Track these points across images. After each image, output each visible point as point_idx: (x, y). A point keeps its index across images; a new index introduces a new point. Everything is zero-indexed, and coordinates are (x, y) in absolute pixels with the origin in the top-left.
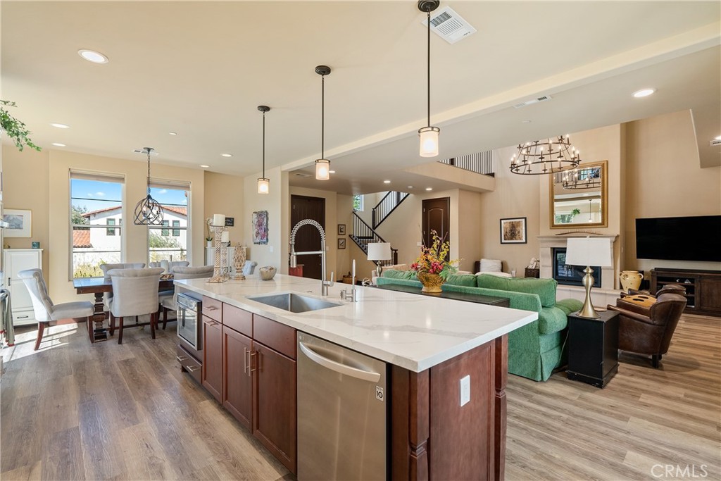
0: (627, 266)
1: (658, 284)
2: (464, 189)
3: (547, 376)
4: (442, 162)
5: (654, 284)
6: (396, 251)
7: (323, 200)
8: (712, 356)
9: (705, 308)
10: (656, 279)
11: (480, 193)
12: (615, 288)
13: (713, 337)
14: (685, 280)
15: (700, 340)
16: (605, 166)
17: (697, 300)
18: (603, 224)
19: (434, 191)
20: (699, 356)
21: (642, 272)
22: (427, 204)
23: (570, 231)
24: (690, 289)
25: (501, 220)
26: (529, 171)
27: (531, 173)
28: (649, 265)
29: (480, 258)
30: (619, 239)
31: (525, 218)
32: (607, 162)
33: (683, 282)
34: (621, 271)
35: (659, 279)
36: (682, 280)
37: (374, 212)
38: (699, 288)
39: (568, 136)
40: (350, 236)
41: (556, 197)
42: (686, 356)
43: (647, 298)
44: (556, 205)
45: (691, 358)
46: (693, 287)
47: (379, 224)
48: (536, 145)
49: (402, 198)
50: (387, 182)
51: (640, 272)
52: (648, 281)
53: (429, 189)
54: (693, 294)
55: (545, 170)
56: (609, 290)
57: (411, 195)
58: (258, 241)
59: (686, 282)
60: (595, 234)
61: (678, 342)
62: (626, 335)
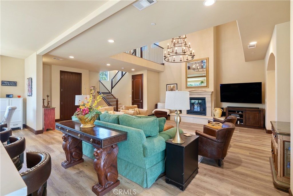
0: (217, 106)
1: (229, 114)
2: (149, 70)
3: (150, 185)
4: (126, 53)
5: (227, 114)
6: (117, 99)
7: (80, 74)
8: (248, 154)
9: (247, 124)
10: (228, 111)
11: (158, 72)
12: (212, 116)
13: (249, 140)
14: (239, 112)
15: (243, 143)
16: (208, 59)
17: (244, 121)
18: (207, 86)
19: (136, 71)
20: (242, 154)
21: (223, 109)
22: (134, 77)
23: (193, 90)
24: (241, 116)
25: (167, 85)
26: (174, 61)
27: (175, 62)
28: (225, 105)
29: (157, 103)
30: (213, 93)
31: (177, 84)
32: (208, 58)
33: (239, 113)
34: (214, 108)
35: (229, 111)
36: (238, 112)
37: (112, 81)
38: (245, 116)
39: (189, 44)
40: (98, 92)
41: (188, 76)
42: (236, 155)
43: (219, 124)
44: (189, 80)
45: (238, 157)
46: (242, 115)
47: (114, 87)
48: (174, 47)
49: (123, 74)
50: (108, 65)
51: (221, 108)
52: (225, 112)
53: (133, 70)
54: (242, 118)
55: (181, 61)
56: (209, 117)
57: (127, 73)
58: (29, 94)
59: (240, 113)
60: (204, 91)
61: (234, 145)
62: (204, 148)
